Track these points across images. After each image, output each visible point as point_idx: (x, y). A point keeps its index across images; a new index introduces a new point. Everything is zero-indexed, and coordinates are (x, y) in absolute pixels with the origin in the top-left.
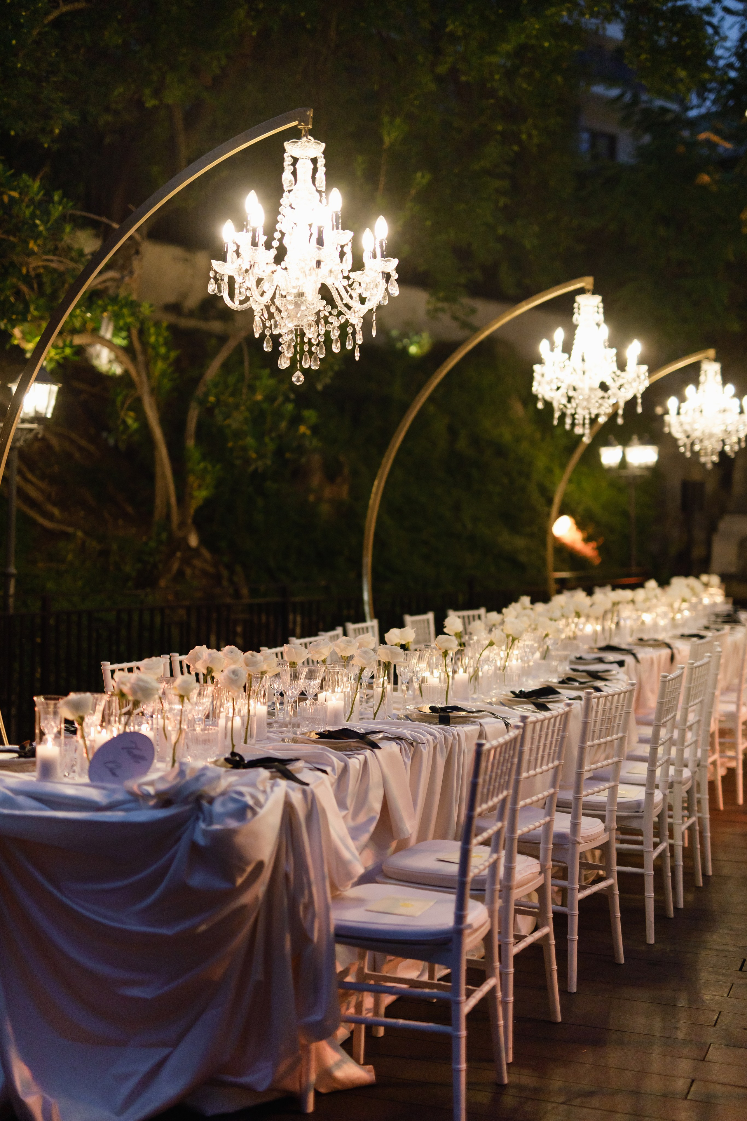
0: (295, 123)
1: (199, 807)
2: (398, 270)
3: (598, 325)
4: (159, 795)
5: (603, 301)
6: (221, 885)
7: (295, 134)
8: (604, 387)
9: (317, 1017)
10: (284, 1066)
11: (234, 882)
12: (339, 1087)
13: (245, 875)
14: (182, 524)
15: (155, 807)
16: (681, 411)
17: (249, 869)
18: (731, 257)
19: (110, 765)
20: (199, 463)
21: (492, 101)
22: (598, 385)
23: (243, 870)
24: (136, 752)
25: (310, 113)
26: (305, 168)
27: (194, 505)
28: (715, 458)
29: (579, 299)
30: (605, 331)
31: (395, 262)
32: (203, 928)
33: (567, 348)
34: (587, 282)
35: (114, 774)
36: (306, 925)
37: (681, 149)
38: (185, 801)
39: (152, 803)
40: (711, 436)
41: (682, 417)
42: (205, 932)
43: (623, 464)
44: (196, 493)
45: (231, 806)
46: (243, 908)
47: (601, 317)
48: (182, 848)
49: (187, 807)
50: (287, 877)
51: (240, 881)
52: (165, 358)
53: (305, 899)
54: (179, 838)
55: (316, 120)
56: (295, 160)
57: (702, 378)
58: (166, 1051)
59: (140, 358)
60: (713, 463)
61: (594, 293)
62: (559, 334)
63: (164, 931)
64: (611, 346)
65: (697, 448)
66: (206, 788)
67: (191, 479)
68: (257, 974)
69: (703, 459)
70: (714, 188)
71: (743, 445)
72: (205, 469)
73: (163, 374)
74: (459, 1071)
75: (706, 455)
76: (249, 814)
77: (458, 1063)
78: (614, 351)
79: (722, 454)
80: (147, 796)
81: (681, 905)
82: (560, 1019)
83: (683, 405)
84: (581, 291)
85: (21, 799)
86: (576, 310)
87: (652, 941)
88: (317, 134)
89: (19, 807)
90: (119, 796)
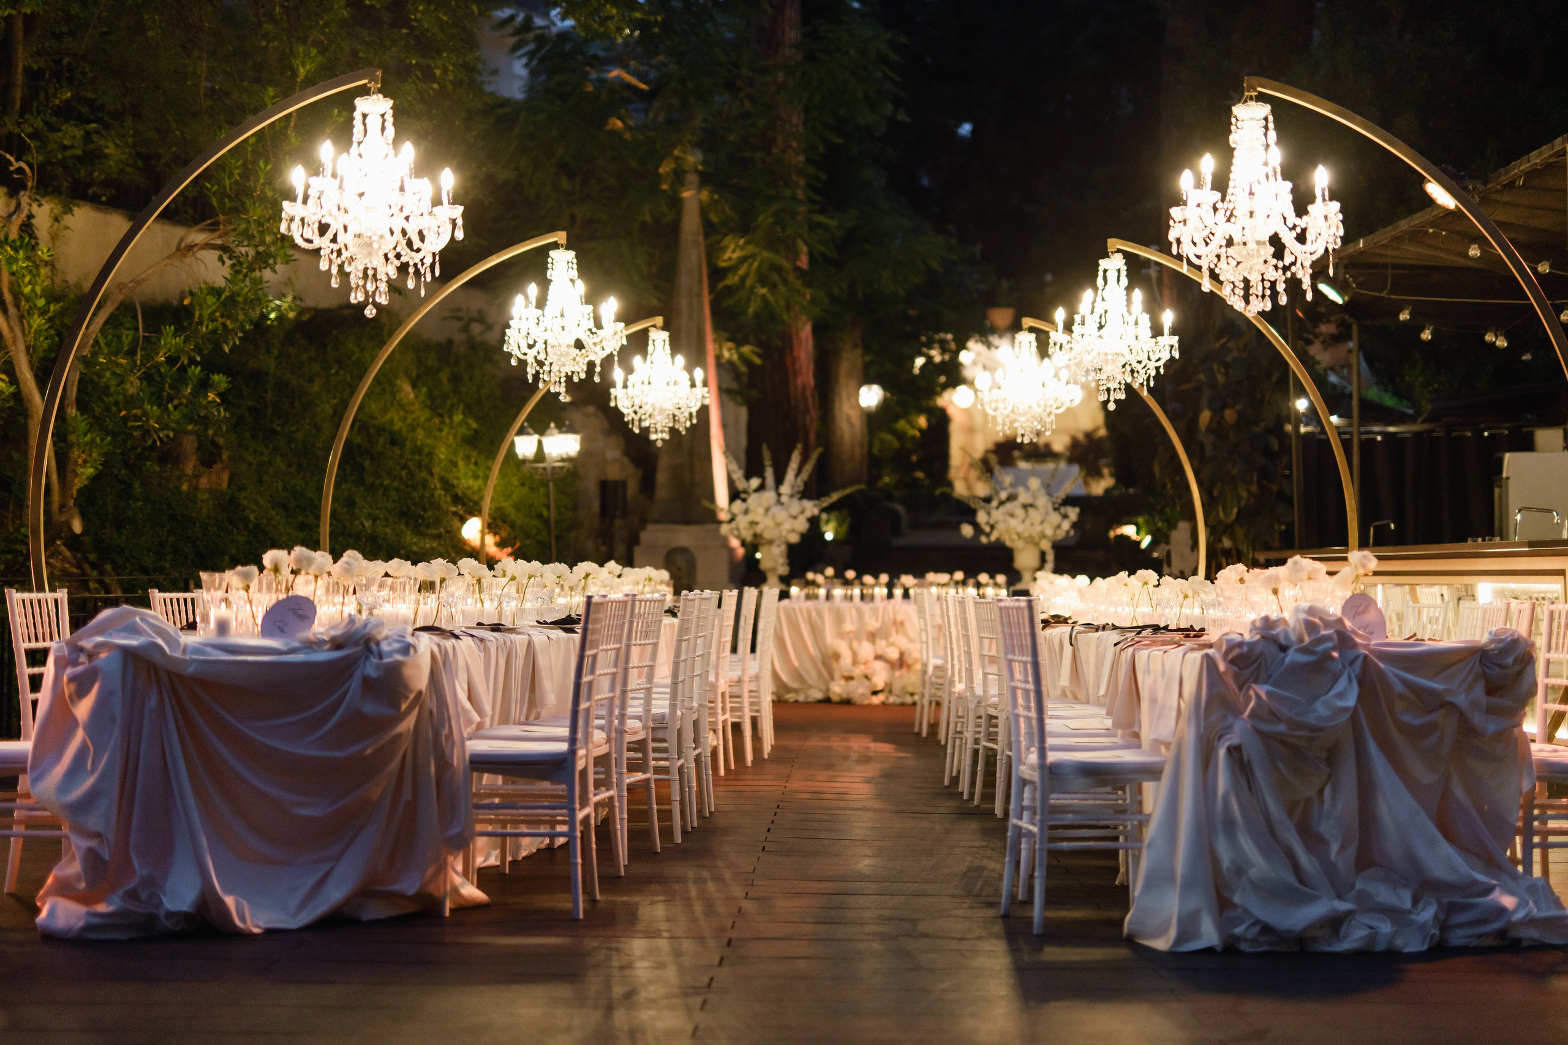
0: (365, 81)
1: (369, 650)
2: (464, 215)
3: (572, 281)
4: (333, 640)
5: (577, 257)
6: (387, 711)
7: (364, 91)
8: (579, 345)
9: (456, 830)
10: (430, 871)
11: (398, 707)
12: (462, 902)
13: (408, 702)
14: (63, 506)
15: (330, 650)
16: (629, 384)
17: (412, 697)
18: (648, 218)
19: (278, 624)
20: (85, 435)
21: (405, 31)
22: (572, 343)
23: (407, 698)
24: (300, 612)
25: (379, 73)
26: (374, 123)
27: (79, 483)
28: (666, 436)
29: (553, 254)
30: (581, 287)
31: (461, 209)
32: (369, 751)
33: (541, 303)
34: (561, 237)
35: (282, 631)
36: (447, 751)
37: (589, 88)
38: (356, 644)
39: (327, 647)
40: (662, 411)
41: (630, 389)
42: (372, 754)
43: (540, 455)
44: (80, 470)
45: (397, 645)
46: (400, 735)
47: (574, 273)
48: (355, 683)
49: (360, 648)
50: (431, 712)
51: (404, 707)
52: (43, 312)
53: (445, 732)
54: (351, 676)
55: (384, 81)
56: (365, 116)
57: (650, 348)
58: (327, 866)
59: (12, 310)
60: (663, 440)
61: (568, 248)
62: (533, 289)
63: (337, 754)
64: (587, 302)
65: (645, 424)
66: (374, 632)
67: (75, 453)
68: (407, 794)
69: (653, 437)
70: (628, 136)
71: (695, 421)
72: (93, 441)
73: (39, 332)
74: (576, 864)
75: (656, 432)
76: (412, 651)
77: (575, 857)
78: (590, 308)
79: (673, 431)
80: (324, 642)
81: (695, 825)
82: (623, 874)
83: (630, 377)
84: (555, 246)
85: (209, 649)
86: (549, 266)
87: (680, 841)
88: (385, 92)
89: (209, 655)
90: (296, 644)
